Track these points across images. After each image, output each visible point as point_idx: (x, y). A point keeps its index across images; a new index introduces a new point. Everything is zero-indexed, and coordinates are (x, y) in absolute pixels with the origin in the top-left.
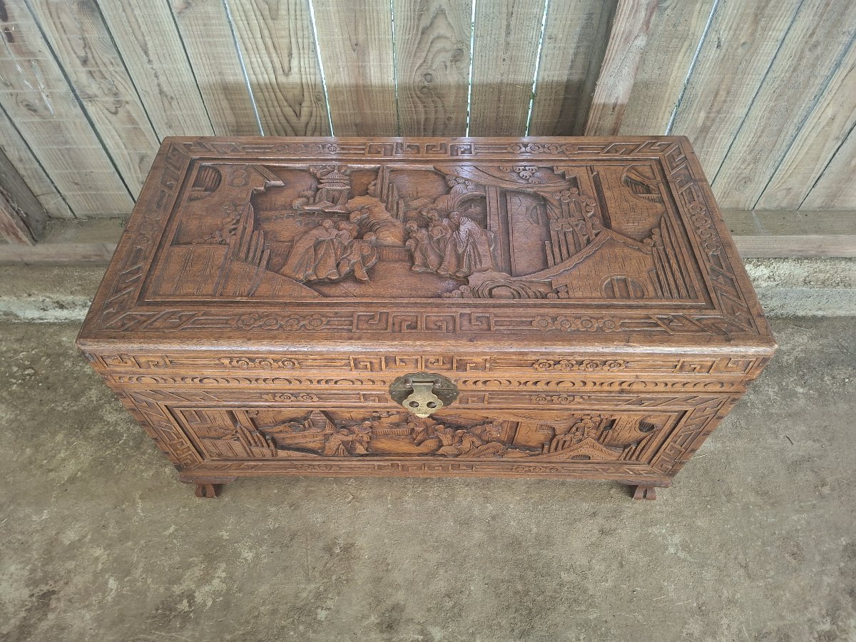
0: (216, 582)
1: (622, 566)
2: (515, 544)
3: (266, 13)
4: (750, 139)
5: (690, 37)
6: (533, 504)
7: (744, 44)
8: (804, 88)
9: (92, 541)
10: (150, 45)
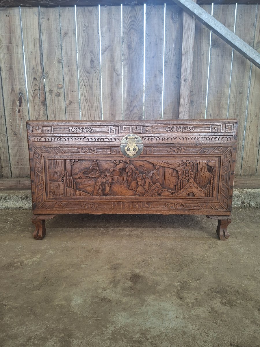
0: (35, 258)
2: (171, 250)
3: (90, 106)
5: (202, 113)
6: (178, 241)
10: (57, 115)
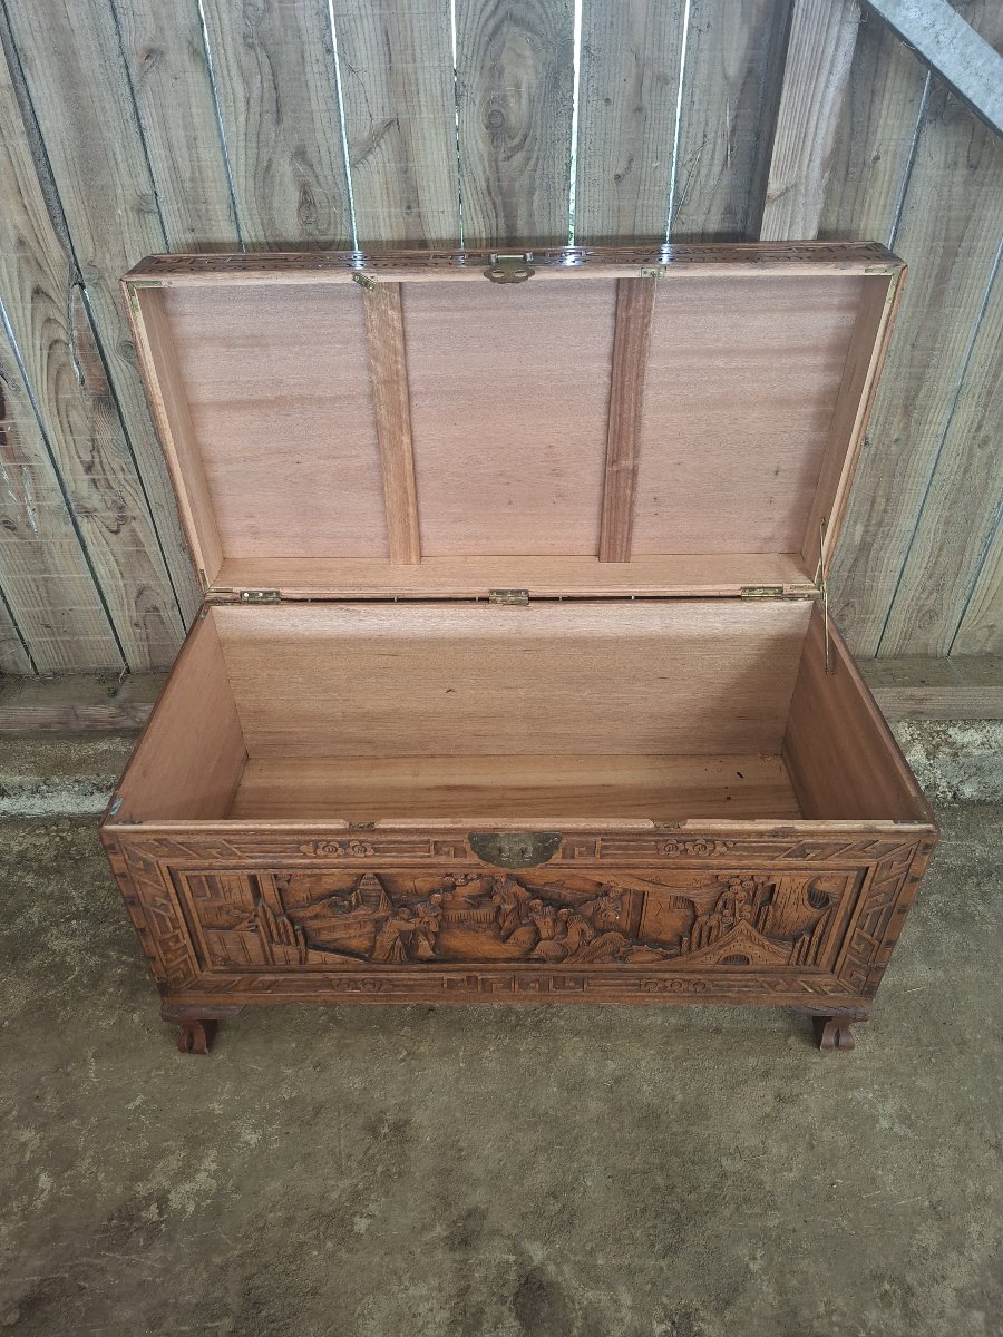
0: (201, 1177)
1: (812, 1148)
2: (650, 1118)
4: (926, 560)
6: (674, 1060)
7: (897, 440)
8: (983, 493)
9: (20, 1118)
